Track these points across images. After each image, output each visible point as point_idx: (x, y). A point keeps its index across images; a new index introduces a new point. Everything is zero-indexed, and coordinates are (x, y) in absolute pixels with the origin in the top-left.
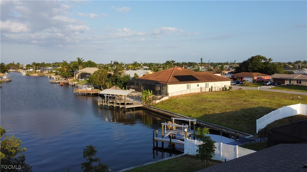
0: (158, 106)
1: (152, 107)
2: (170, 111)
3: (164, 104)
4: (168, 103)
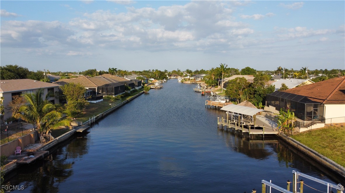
0: (301, 138)
1: (290, 138)
2: (316, 151)
3: (313, 135)
4: (319, 135)
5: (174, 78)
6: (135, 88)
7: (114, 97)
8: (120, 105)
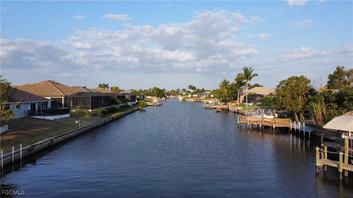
5: (173, 97)
6: (127, 103)
7: (91, 112)
8: (99, 123)
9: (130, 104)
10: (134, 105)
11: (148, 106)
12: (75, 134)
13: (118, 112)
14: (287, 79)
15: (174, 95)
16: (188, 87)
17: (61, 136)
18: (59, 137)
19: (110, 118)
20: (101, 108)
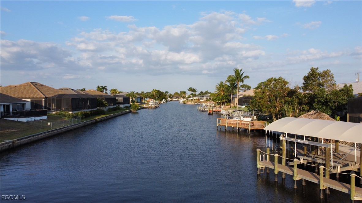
5: (176, 99)
6: (119, 106)
7: (71, 114)
8: (77, 126)
9: (122, 106)
10: (126, 107)
11: (143, 108)
12: (45, 136)
13: (104, 114)
14: (266, 80)
15: (177, 97)
16: (188, 89)
17: (27, 138)
18: (23, 138)
19: (92, 120)
20: (84, 111)
